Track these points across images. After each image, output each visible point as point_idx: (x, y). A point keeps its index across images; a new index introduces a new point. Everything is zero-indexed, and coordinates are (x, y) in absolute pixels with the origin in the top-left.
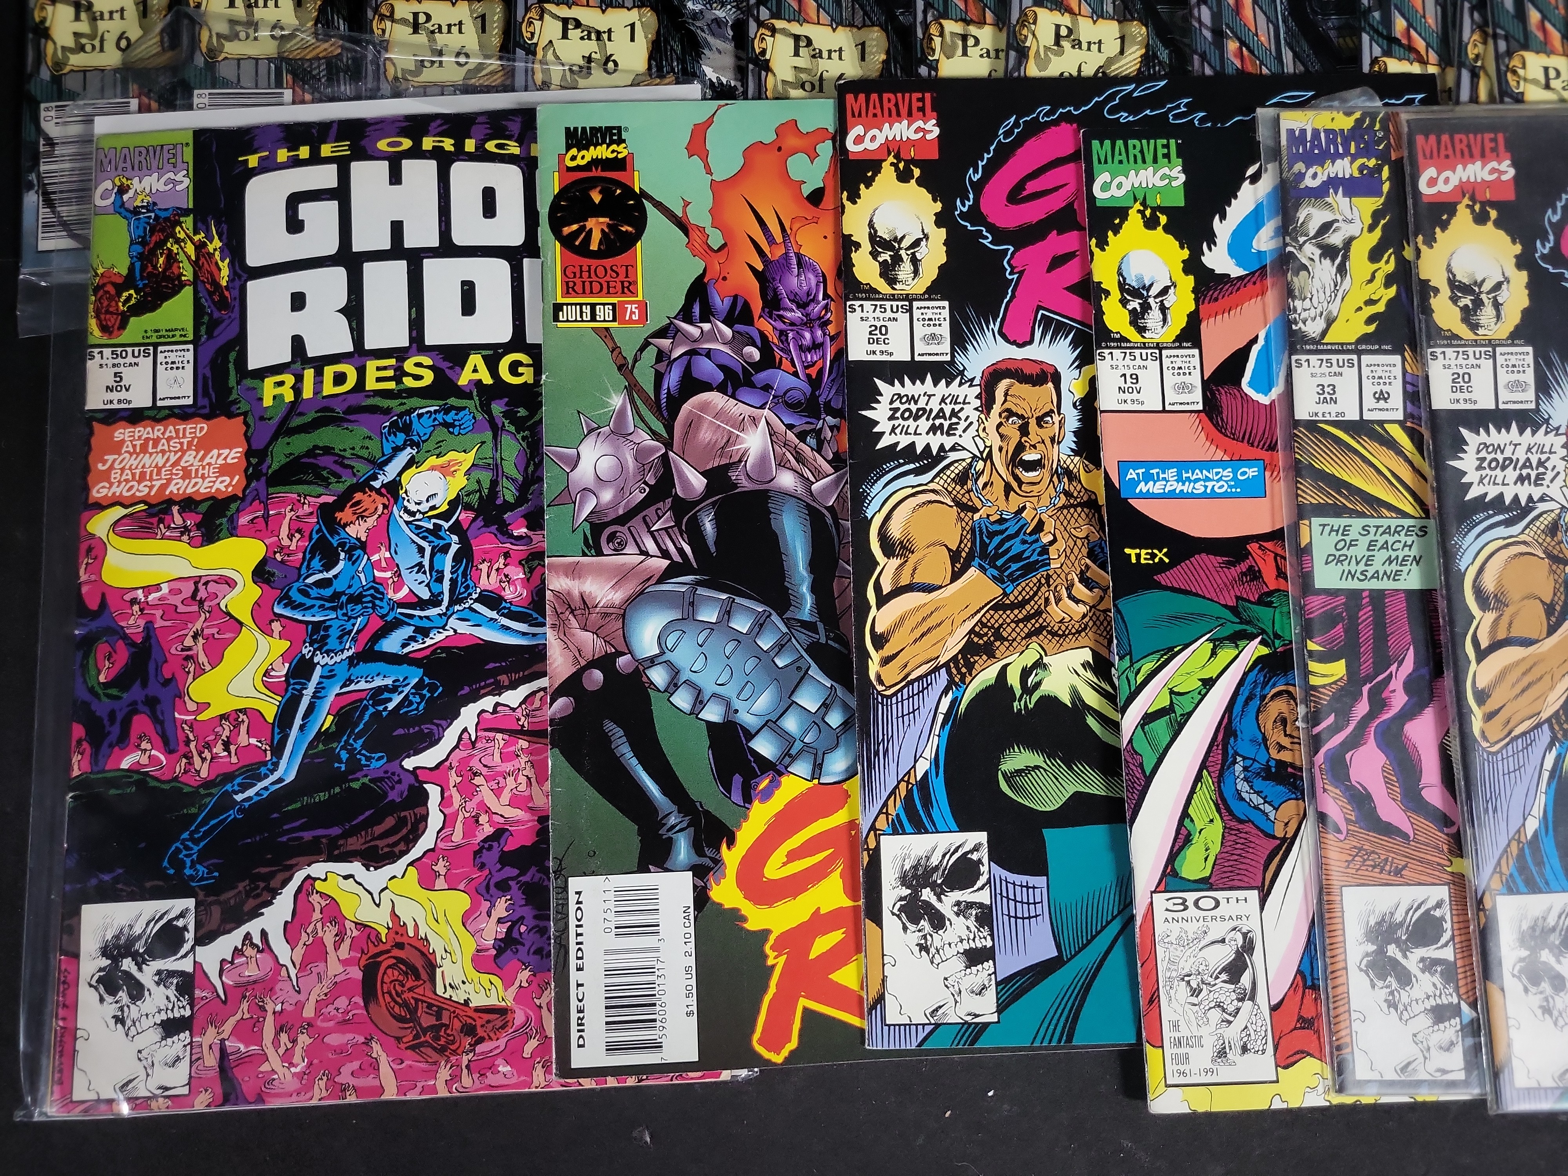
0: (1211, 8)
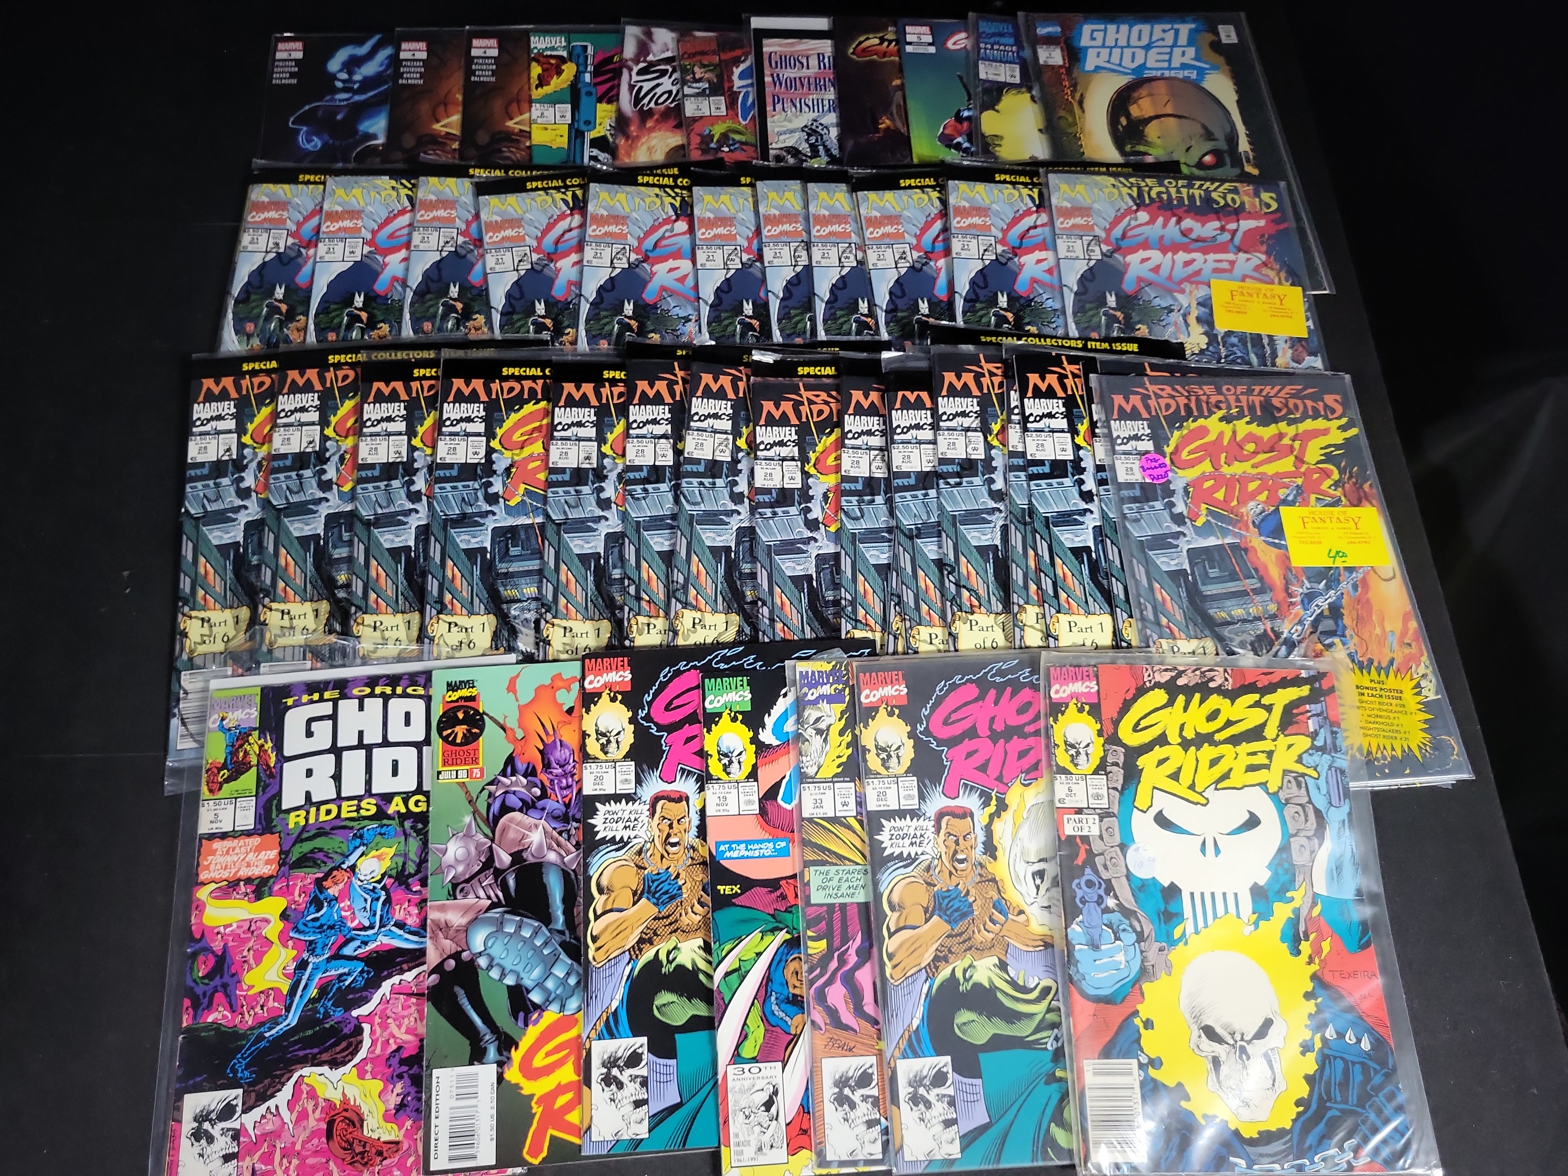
0: (768, 608)
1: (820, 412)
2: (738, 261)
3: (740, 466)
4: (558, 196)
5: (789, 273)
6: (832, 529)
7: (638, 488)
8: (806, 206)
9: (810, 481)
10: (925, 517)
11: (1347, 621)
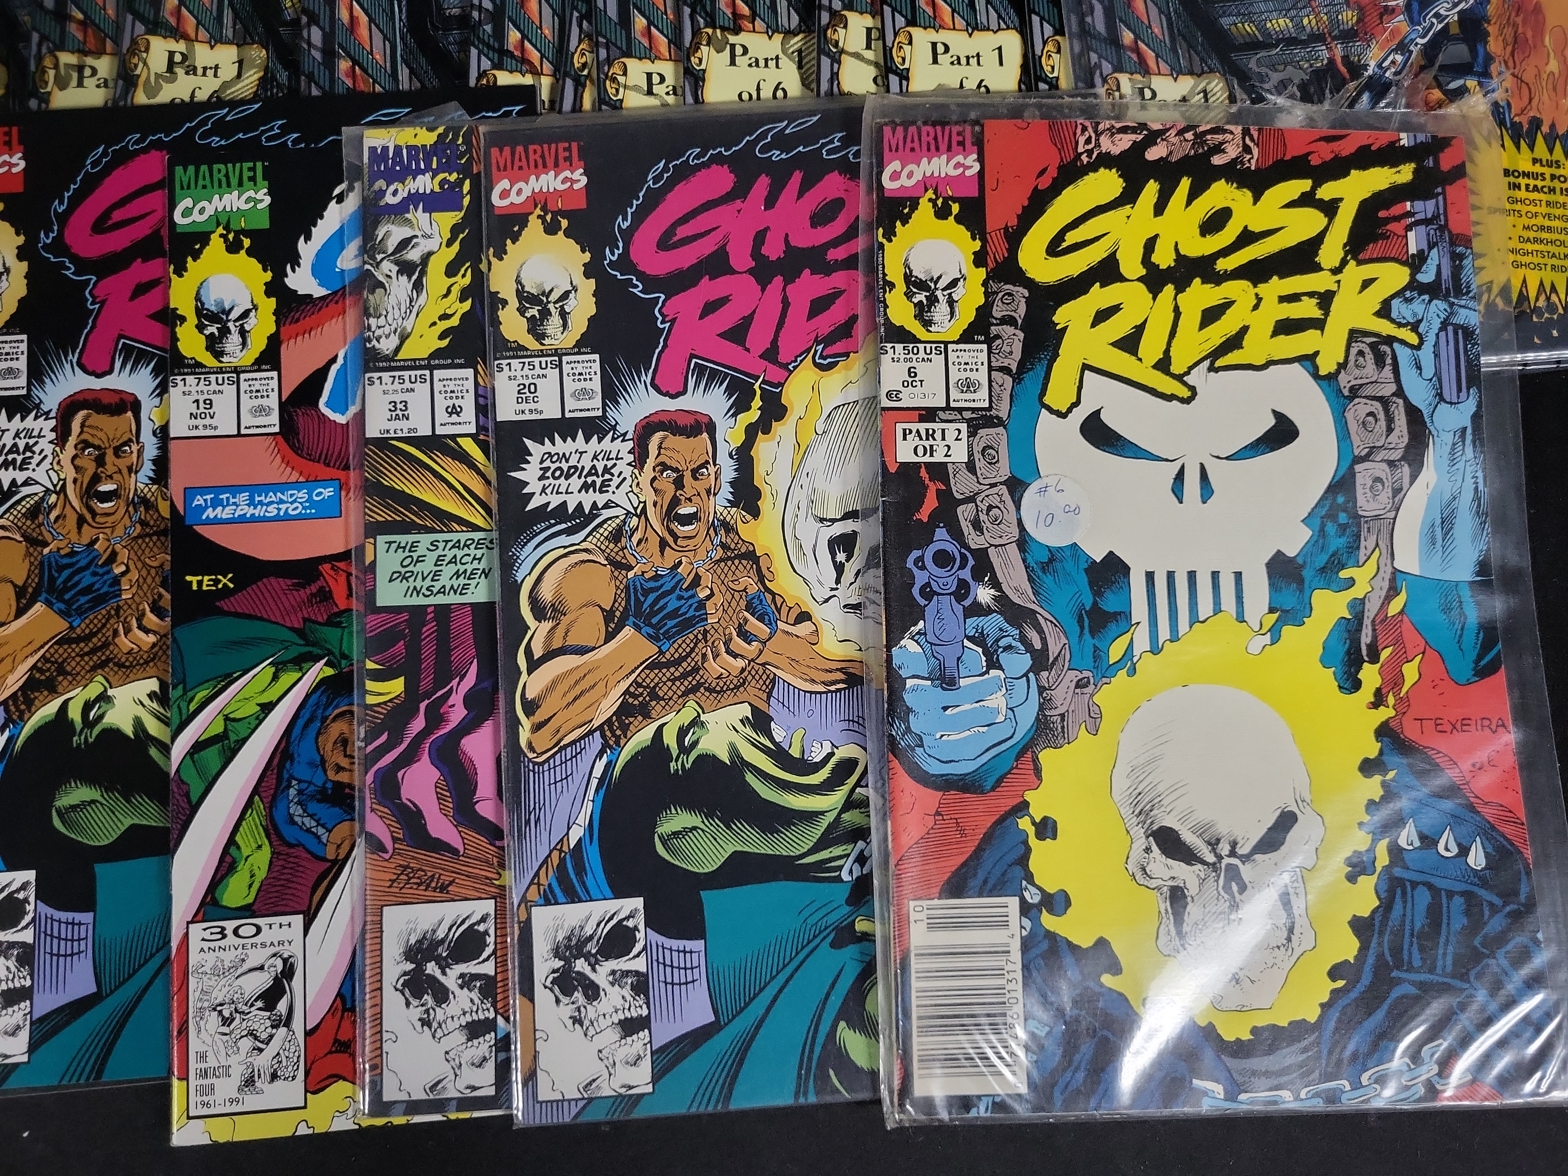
0: (322, 29)
11: (1494, 45)
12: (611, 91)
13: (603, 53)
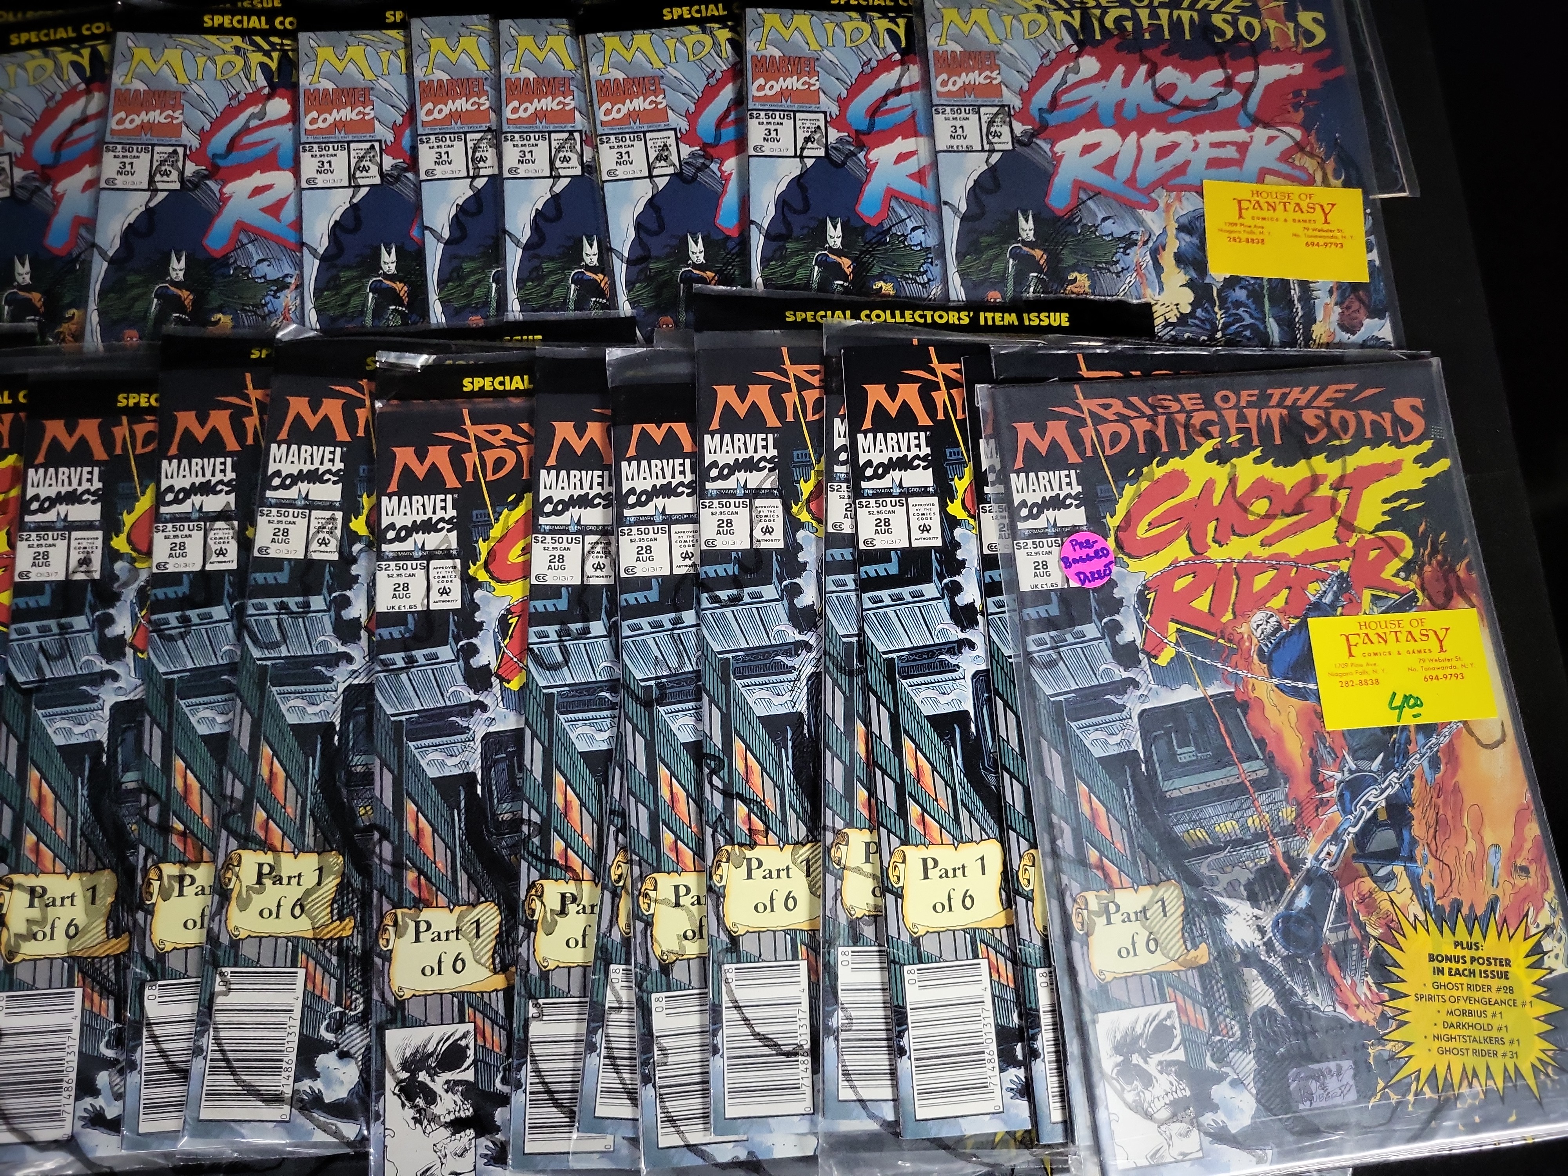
0: (392, 843)
1: (500, 463)
2: (374, 170)
3: (355, 570)
4: (65, 58)
5: (462, 192)
6: (514, 685)
7: (172, 618)
8: (496, 64)
9: (478, 594)
10: (674, 663)
11: (1418, 829)
12: (644, 907)
13: (636, 870)
